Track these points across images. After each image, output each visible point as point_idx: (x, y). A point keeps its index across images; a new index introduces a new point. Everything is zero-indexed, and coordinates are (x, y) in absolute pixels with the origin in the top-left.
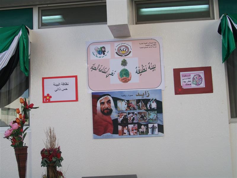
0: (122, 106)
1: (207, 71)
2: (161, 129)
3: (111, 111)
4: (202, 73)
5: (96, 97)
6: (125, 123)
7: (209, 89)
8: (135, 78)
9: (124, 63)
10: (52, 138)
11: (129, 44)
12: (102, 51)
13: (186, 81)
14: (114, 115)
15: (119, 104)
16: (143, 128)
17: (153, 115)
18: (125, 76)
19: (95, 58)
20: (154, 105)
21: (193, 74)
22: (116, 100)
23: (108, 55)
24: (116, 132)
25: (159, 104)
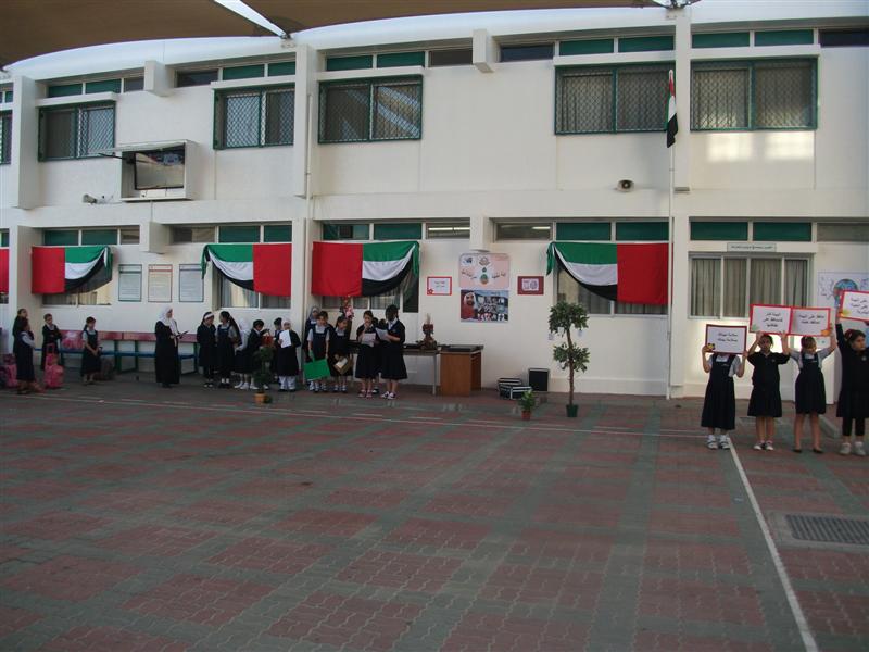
0: (481, 300)
1: (541, 279)
2: (506, 317)
3: (473, 303)
4: (537, 281)
5: (464, 293)
6: (482, 312)
7: (541, 292)
8: (491, 281)
9: (484, 270)
10: (429, 319)
11: (488, 256)
12: (470, 261)
13: (526, 285)
14: (475, 306)
15: (479, 298)
16: (494, 316)
17: (501, 308)
18: (484, 279)
19: (465, 265)
20: (503, 301)
21: (531, 281)
22: (477, 296)
23: (474, 263)
24: (476, 318)
25: (506, 300)
